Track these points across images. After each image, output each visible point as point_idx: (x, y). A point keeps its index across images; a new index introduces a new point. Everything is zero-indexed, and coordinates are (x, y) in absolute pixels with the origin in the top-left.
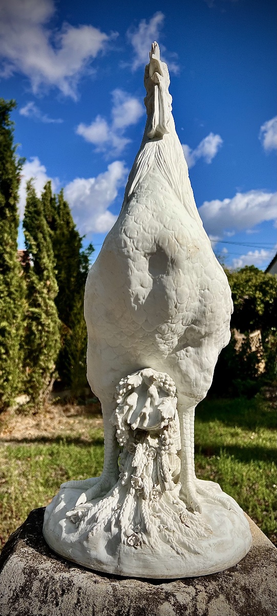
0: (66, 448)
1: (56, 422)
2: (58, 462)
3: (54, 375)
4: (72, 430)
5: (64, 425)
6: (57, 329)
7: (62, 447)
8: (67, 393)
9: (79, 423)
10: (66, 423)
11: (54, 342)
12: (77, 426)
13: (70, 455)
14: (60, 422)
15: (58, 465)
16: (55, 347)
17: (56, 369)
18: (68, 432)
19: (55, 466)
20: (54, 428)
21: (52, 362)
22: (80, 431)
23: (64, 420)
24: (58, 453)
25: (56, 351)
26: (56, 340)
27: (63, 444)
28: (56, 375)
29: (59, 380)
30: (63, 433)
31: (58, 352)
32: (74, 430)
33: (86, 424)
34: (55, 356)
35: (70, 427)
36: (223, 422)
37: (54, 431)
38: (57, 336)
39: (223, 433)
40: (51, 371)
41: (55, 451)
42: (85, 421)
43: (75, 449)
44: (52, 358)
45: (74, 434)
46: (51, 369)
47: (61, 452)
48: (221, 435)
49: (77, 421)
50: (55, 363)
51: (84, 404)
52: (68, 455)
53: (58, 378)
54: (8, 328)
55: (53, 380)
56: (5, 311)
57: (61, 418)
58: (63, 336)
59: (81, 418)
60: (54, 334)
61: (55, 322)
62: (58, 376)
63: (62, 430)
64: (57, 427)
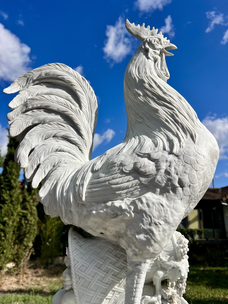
0: (34, 296)
1: (29, 280)
3: (31, 250)
4: (38, 285)
5: (34, 281)
6: (36, 223)
7: (31, 296)
8: (38, 261)
11: (34, 230)
12: (42, 282)
13: (36, 302)
14: (32, 280)
16: (34, 233)
17: (33, 247)
18: (36, 286)
20: (28, 284)
21: (31, 242)
22: (44, 285)
23: (35, 278)
24: (29, 300)
25: (34, 236)
26: (35, 230)
27: (32, 294)
28: (33, 250)
29: (34, 254)
30: (33, 286)
31: (35, 236)
32: (40, 285)
33: (47, 281)
35: (37, 283)
37: (27, 285)
38: (36, 227)
40: (30, 248)
41: (27, 298)
42: (47, 279)
43: (39, 297)
44: (32, 240)
45: (39, 287)
46: (30, 246)
47: (31, 299)
49: (42, 279)
50: (33, 243)
51: (47, 268)
52: (35, 301)
53: (34, 252)
54: (8, 221)
55: (30, 253)
56: (8, 211)
57: (33, 277)
58: (39, 227)
59: (44, 277)
60: (34, 225)
61: (35, 219)
63: (32, 285)
64: (30, 283)
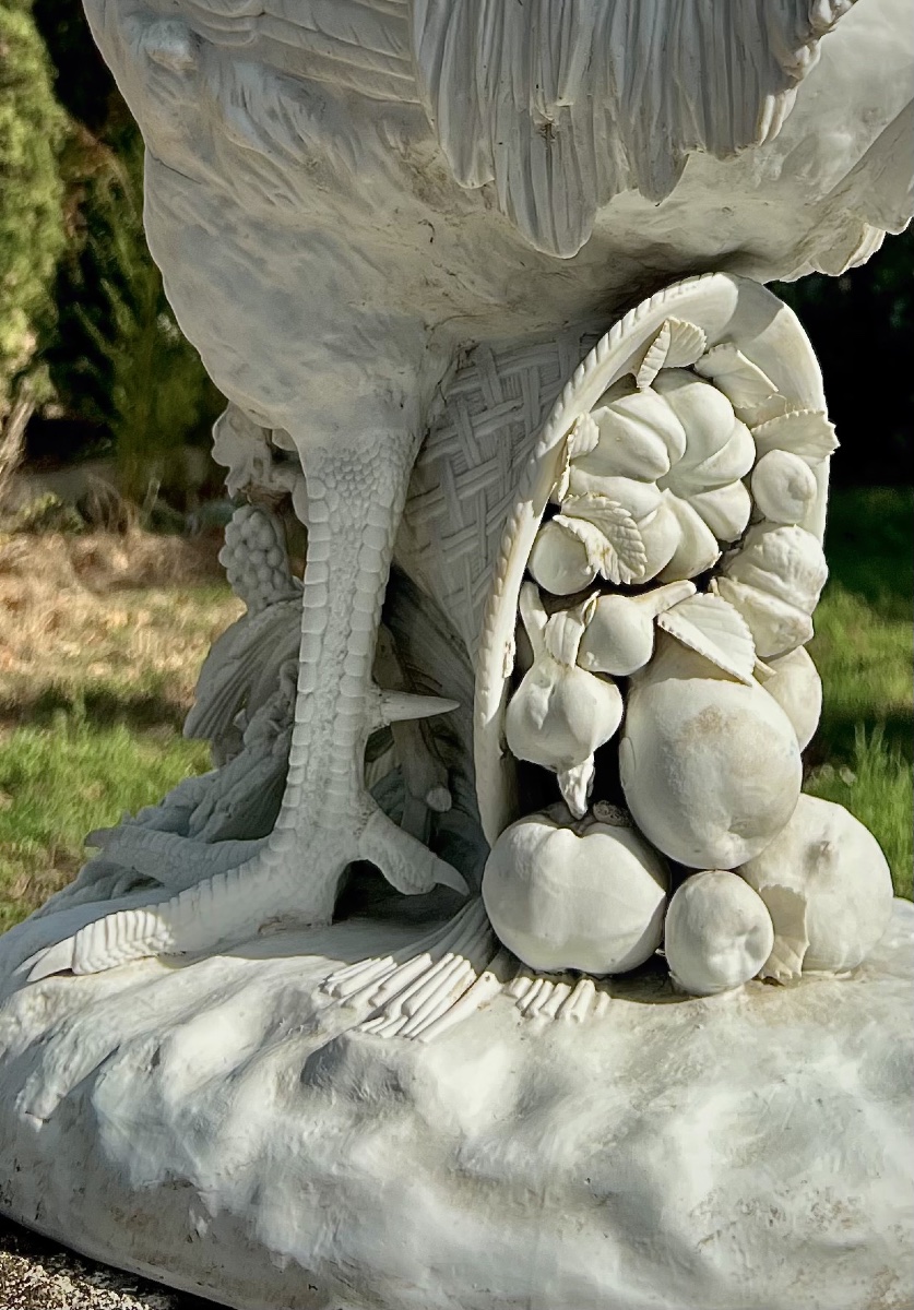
0: (84, 749)
1: (35, 623)
2: (46, 823)
3: (28, 385)
4: (117, 659)
5: (76, 635)
6: (44, 152)
7: (65, 747)
8: (95, 480)
9: (154, 624)
10: (88, 624)
11: (31, 217)
12: (144, 642)
13: (109, 787)
14: (56, 621)
15: (44, 839)
16: (34, 242)
17: (36, 358)
18: (99, 670)
19: (30, 845)
20: (26, 654)
21: (21, 319)
22: (160, 664)
23: (81, 603)
24: (46, 774)
25: (36, 265)
26: (40, 211)
27: (72, 728)
28: (40, 384)
29: (54, 411)
30: (72, 675)
31: (48, 267)
32: (127, 662)
33: (191, 630)
34: (35, 289)
35: (105, 647)
36: (871, 598)
37: (25, 668)
38: (47, 191)
39: (871, 654)
40: (13, 366)
41: (30, 766)
42: (186, 613)
43: (127, 750)
44: (21, 296)
45: (126, 681)
46: (15, 355)
47: (66, 769)
48: (861, 666)
49: (143, 616)
50: (37, 324)
51: (181, 529)
52: (97, 785)
53: (51, 401)
55: (24, 412)
57: (63, 601)
58: (78, 189)
59: (159, 598)
60: (28, 176)
61: (36, 119)
62: (47, 388)
63: (66, 659)
64: (42, 646)
